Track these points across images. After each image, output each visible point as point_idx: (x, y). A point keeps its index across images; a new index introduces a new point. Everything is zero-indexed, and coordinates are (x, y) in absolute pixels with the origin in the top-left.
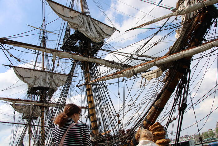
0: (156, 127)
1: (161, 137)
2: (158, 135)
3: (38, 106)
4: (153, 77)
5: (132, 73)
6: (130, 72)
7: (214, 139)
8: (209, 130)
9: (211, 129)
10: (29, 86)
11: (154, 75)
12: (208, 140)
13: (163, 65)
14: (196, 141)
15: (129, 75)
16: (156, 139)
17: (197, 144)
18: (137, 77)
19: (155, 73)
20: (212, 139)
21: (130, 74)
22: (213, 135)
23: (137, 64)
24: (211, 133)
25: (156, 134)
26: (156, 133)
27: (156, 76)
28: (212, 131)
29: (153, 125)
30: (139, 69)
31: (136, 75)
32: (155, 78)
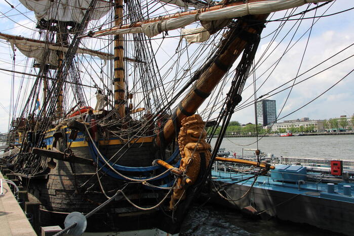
0: (191, 122)
1: (195, 139)
2: (191, 135)
3: (53, 50)
4: (195, 40)
5: (155, 30)
6: (154, 27)
7: (345, 131)
8: (341, 116)
9: (346, 116)
10: (38, 17)
11: (197, 38)
12: (335, 131)
13: (213, 21)
14: (317, 129)
15: (151, 31)
16: (187, 140)
17: (318, 133)
18: (167, 36)
19: (199, 34)
20: (341, 131)
21: (153, 30)
22: (344, 123)
23: (170, 13)
24: (342, 122)
25: (189, 134)
26: (189, 131)
27: (199, 40)
28: (346, 119)
29: (188, 118)
30: (169, 24)
31: (167, 34)
32: (197, 41)
